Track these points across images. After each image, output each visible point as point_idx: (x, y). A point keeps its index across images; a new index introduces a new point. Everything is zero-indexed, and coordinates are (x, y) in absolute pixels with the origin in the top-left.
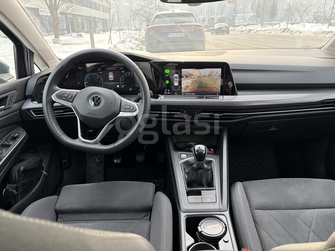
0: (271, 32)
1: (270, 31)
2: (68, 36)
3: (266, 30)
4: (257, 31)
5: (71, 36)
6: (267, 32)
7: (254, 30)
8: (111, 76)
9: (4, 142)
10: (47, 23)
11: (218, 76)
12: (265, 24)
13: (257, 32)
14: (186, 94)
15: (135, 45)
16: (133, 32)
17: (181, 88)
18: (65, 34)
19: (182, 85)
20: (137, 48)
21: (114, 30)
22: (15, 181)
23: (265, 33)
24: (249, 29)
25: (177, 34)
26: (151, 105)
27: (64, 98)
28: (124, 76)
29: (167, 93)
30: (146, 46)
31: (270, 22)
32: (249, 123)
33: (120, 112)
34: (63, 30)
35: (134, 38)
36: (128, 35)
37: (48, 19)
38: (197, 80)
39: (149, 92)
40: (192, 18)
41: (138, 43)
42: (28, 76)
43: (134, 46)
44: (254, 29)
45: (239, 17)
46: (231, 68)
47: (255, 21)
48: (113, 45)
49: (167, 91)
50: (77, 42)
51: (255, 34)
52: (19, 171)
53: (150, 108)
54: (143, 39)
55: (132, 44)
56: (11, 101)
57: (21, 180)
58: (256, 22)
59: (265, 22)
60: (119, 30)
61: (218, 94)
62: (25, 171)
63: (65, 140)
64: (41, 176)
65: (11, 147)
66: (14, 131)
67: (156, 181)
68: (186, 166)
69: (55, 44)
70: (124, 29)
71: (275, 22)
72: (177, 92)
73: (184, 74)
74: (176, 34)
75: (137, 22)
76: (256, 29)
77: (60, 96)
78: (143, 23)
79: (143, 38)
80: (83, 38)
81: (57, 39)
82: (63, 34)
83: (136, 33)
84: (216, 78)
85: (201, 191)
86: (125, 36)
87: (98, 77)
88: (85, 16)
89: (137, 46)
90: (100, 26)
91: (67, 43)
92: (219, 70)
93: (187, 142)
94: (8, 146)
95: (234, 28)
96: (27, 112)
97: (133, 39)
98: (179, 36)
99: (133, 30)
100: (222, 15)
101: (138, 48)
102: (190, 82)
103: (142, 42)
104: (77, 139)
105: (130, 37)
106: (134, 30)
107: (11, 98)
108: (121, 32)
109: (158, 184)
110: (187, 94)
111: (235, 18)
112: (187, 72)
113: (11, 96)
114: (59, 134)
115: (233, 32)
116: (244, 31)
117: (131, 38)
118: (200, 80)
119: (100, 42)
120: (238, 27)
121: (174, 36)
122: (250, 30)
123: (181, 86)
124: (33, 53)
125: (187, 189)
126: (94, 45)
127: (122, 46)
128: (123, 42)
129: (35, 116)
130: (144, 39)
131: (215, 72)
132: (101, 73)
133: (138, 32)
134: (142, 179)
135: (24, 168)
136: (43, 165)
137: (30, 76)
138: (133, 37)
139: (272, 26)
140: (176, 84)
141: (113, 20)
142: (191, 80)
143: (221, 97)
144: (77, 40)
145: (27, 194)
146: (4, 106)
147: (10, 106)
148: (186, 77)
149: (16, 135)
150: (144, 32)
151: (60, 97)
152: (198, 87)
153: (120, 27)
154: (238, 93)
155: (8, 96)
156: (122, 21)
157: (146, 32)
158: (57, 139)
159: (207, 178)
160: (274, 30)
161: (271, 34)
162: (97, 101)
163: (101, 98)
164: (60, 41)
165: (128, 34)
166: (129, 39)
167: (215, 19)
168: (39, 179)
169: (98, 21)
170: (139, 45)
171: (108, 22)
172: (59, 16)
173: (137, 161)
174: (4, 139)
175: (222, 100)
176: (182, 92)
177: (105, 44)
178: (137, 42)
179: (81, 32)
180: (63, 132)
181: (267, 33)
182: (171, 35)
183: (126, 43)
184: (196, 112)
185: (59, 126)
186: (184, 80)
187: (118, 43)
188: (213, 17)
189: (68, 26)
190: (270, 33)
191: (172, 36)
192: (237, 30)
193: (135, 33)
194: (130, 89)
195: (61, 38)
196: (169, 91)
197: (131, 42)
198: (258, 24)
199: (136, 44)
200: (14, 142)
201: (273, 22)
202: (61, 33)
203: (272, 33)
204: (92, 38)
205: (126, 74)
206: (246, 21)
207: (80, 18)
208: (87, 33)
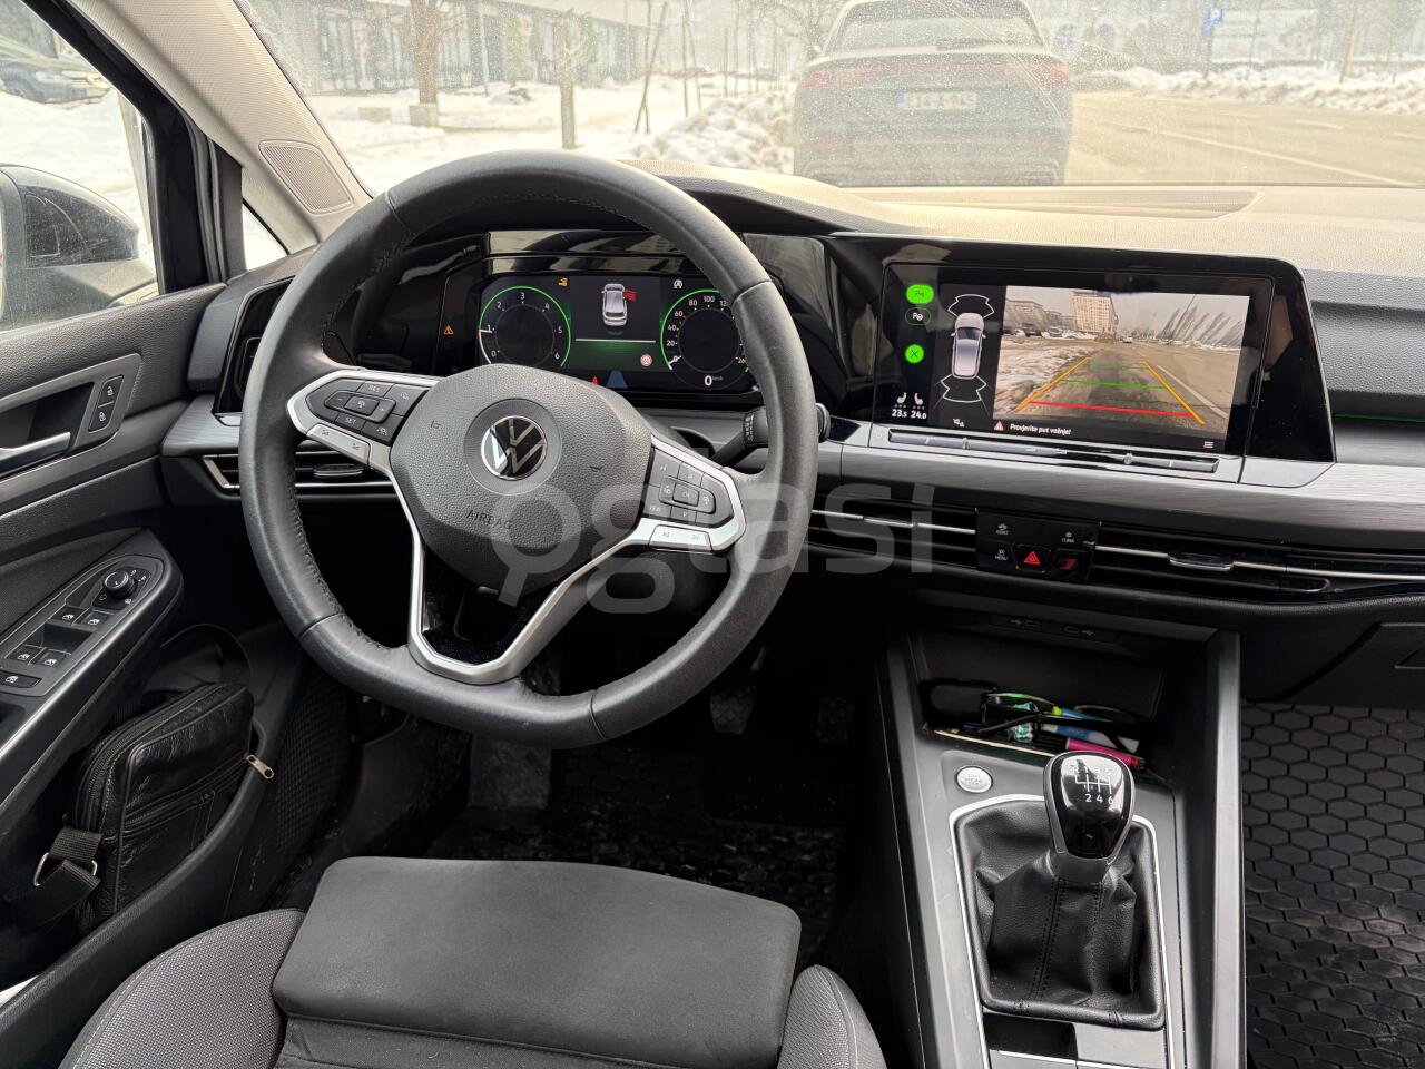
0: (1385, 102)
1: (1382, 97)
2: (476, 94)
3: (1360, 93)
4: (1317, 94)
5: (487, 94)
6: (1365, 100)
7: (1300, 88)
8: (615, 307)
9: (59, 616)
10: (396, 39)
11: (1223, 342)
12: (1355, 63)
13: (1318, 101)
14: (1017, 428)
15: (749, 142)
16: (743, 85)
17: (990, 394)
18: (463, 87)
19: (999, 377)
20: (753, 155)
21: (663, 74)
22: (99, 819)
23: (1355, 105)
24: (1280, 82)
25: (941, 98)
26: (820, 477)
27: (349, 421)
28: (684, 306)
29: (910, 414)
30: (795, 147)
31: (1381, 56)
32: (1386, 625)
33: (643, 520)
34: (458, 70)
35: (747, 112)
36: (719, 95)
37: (397, 20)
38: (1091, 354)
39: (810, 410)
40: (1018, 20)
41: (764, 133)
42: (213, 282)
43: (743, 146)
44: (1303, 83)
45: (1233, 27)
46: (1312, 294)
47: (1309, 47)
48: (652, 137)
49: (910, 404)
50: (505, 120)
51: (1309, 111)
52: (121, 766)
53: (814, 489)
54: (783, 117)
55: (735, 137)
56: (108, 411)
57: (128, 812)
58: (1312, 53)
59: (1354, 55)
60: (682, 75)
61: (1209, 445)
62: (150, 767)
63: (336, 647)
64: (239, 784)
65: (87, 646)
66: (119, 559)
67: (800, 834)
68: (985, 844)
69: (415, 129)
70: (708, 69)
71: (1408, 57)
72: (963, 412)
73: (1021, 316)
74: (935, 96)
75: (763, 41)
76: (1311, 85)
77: (330, 408)
78: (789, 44)
79: (785, 111)
80: (531, 104)
81: (427, 109)
82: (454, 88)
83: (757, 91)
84: (1209, 353)
85: (1078, 1026)
86: (707, 103)
87: (547, 306)
88: (547, 12)
89: (759, 146)
90: (607, 54)
91: (466, 126)
92: (1233, 309)
93: (989, 685)
94: (75, 639)
95: (1206, 76)
96: (191, 466)
97: (742, 114)
98: (948, 106)
99: (742, 76)
100: (1154, 15)
101: (761, 155)
102: (1050, 363)
103: (779, 129)
104: (402, 649)
105: (731, 105)
106: (749, 77)
107: (110, 392)
108: (691, 83)
109: (809, 852)
110: (1024, 428)
111: (1212, 29)
112: (1038, 306)
113: (108, 384)
114: (307, 614)
115: (1200, 95)
116: (1255, 90)
117: (732, 110)
118: (1107, 355)
119: (600, 123)
120: (1227, 74)
121: (925, 108)
122: (1283, 90)
123: (992, 382)
124: (239, 167)
125: (989, 997)
126: (573, 137)
127: (693, 146)
128: (697, 126)
129: (228, 486)
130: (789, 118)
131: (1202, 320)
132: (565, 284)
133: (763, 85)
134: (732, 814)
135: (145, 753)
136: (255, 721)
137: (221, 280)
138: (742, 106)
139: (1390, 72)
140: (965, 366)
141: (661, 29)
142: (1056, 353)
143: (1228, 465)
144: (507, 114)
145: (162, 878)
146: (67, 435)
147: (102, 436)
148: (1028, 335)
149: (126, 579)
150: (793, 87)
151: (331, 414)
152: (1091, 396)
153: (690, 64)
154: (1343, 446)
155: (90, 385)
156: (699, 37)
157: (798, 88)
158: (297, 636)
159: (1111, 943)
160: (1403, 93)
161: (1382, 111)
162: (521, 450)
163: (542, 433)
164: (439, 114)
165: (722, 91)
166: (721, 116)
167: (1118, 31)
168: (231, 798)
169: (601, 33)
170: (765, 143)
171: (642, 37)
172: (442, 10)
173: (716, 727)
174: (63, 599)
175: (1239, 482)
176: (996, 415)
177: (618, 132)
178: (757, 130)
179: (525, 79)
180: (334, 603)
181: (1365, 105)
182: (911, 104)
183: (710, 131)
184: (1069, 535)
185: (313, 567)
186: (1017, 351)
187: (674, 129)
188: (1111, 23)
189: (475, 53)
190: (1378, 106)
191: (918, 106)
192: (1218, 85)
193: (753, 89)
194: (708, 381)
195: (446, 102)
196: (919, 402)
197: (730, 126)
198: (1322, 63)
199: (752, 138)
200: (108, 617)
201: (1400, 56)
202: (445, 81)
203: (1388, 109)
204: (567, 104)
205: (693, 297)
206: (1264, 46)
207: (528, 18)
208: (551, 82)
